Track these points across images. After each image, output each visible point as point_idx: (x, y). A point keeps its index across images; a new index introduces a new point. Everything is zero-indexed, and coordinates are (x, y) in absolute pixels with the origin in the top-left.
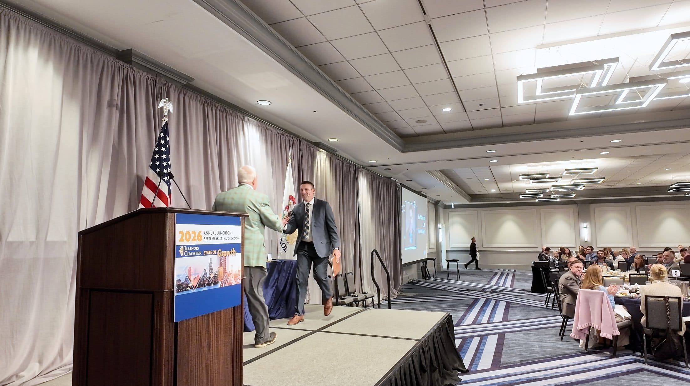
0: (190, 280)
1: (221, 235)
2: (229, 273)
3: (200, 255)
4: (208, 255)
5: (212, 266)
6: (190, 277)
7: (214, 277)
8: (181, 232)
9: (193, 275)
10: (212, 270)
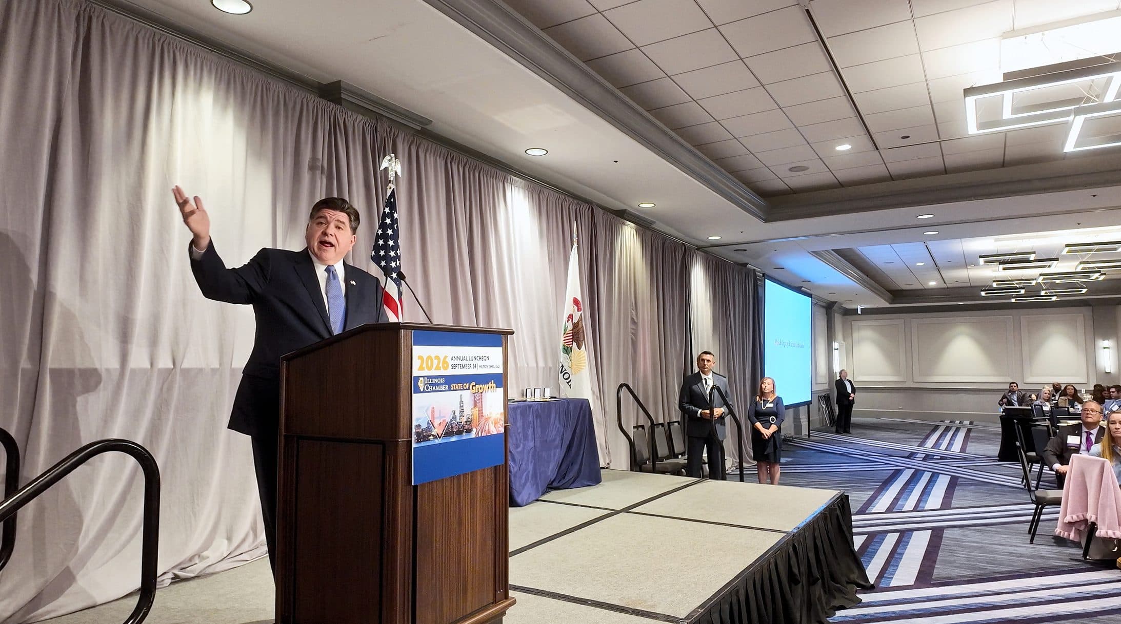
0: (433, 426)
1: (475, 362)
3: (447, 391)
4: (457, 390)
5: (463, 406)
6: (434, 422)
8: (420, 358)
9: (437, 418)
10: (464, 411)
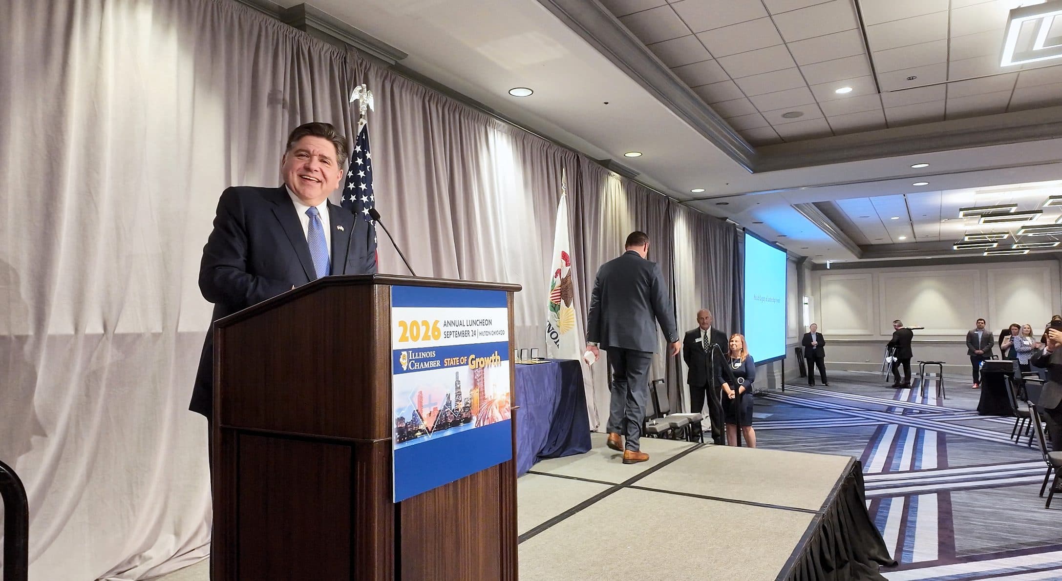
0: (421, 418)
1: (474, 328)
2: (490, 399)
3: (438, 368)
4: (452, 366)
6: (422, 411)
7: (464, 410)
10: (461, 394)
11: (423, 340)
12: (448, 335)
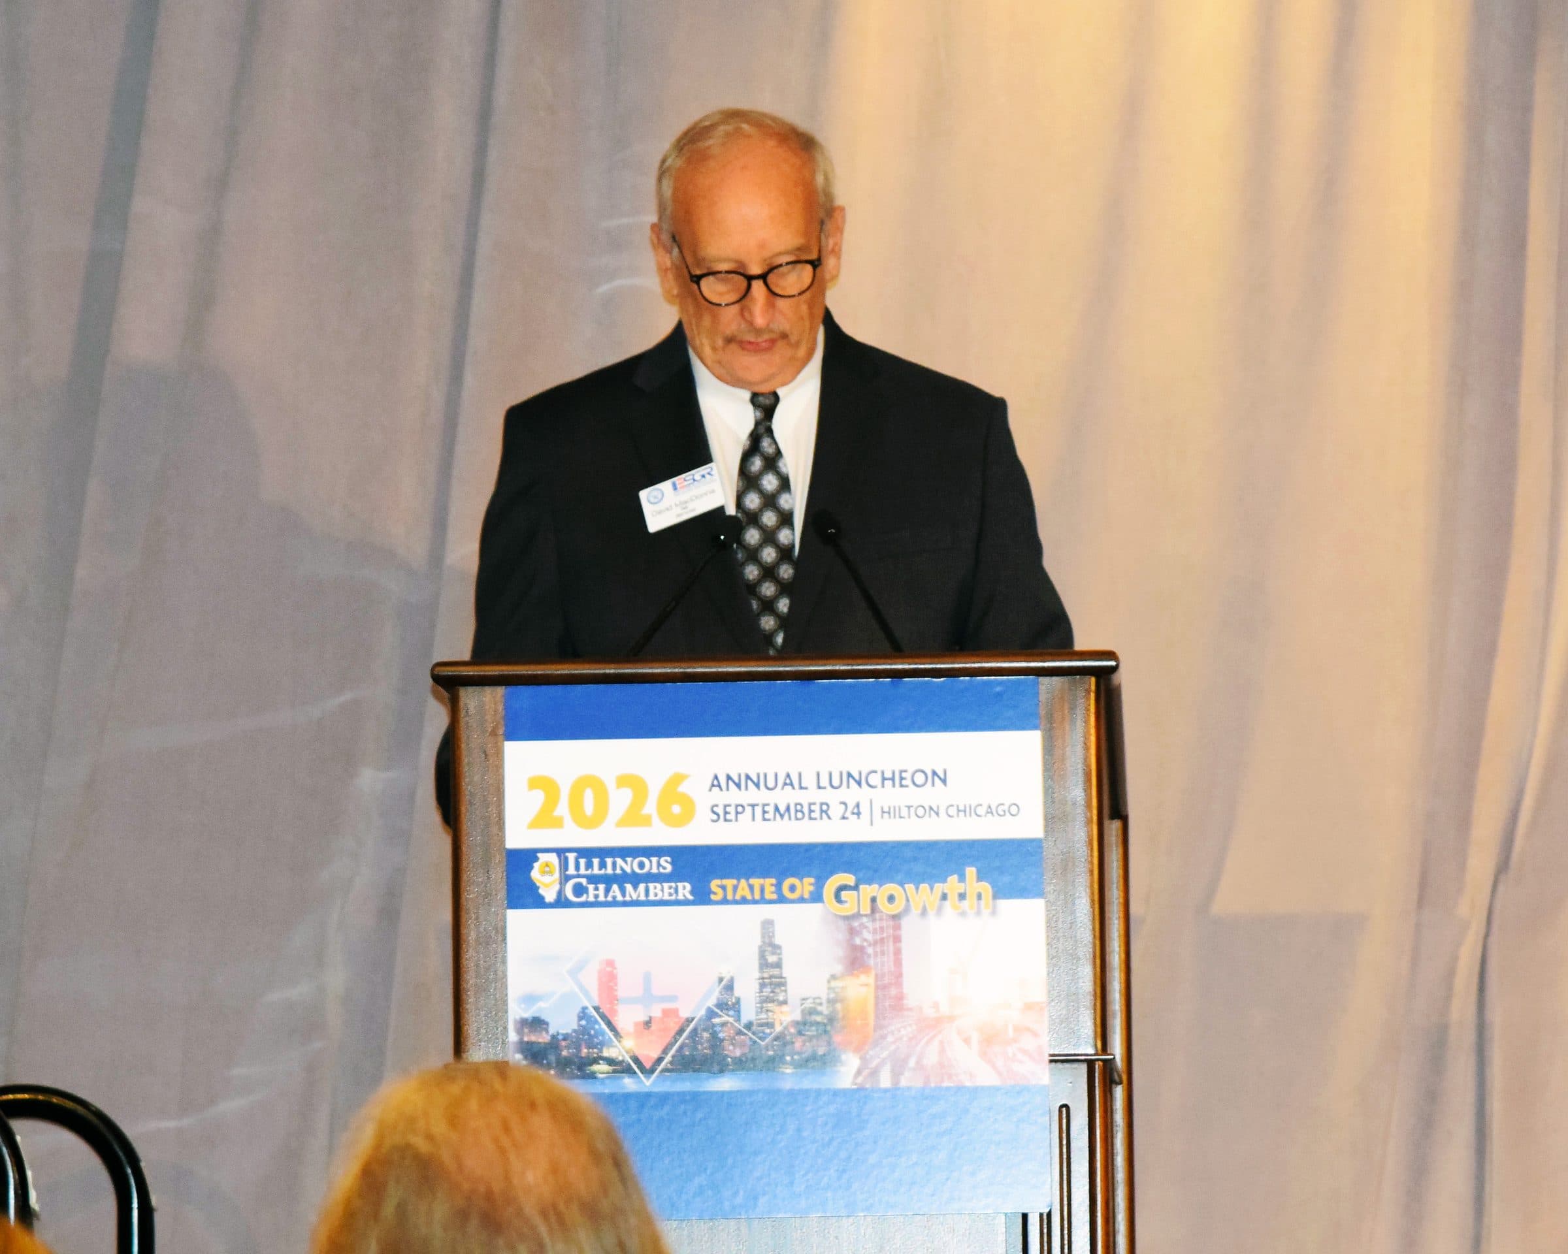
0: (613, 1027)
1: (853, 794)
2: (929, 1012)
3: (685, 903)
4: (744, 901)
5: (778, 965)
6: (614, 1012)
7: (801, 1026)
9: (634, 1001)
10: (784, 984)
11: (622, 823)
12: (720, 815)
